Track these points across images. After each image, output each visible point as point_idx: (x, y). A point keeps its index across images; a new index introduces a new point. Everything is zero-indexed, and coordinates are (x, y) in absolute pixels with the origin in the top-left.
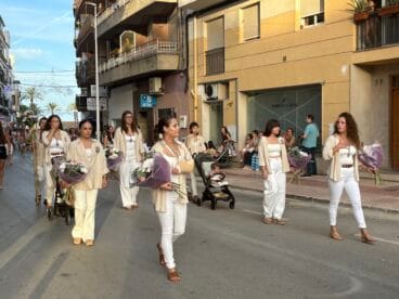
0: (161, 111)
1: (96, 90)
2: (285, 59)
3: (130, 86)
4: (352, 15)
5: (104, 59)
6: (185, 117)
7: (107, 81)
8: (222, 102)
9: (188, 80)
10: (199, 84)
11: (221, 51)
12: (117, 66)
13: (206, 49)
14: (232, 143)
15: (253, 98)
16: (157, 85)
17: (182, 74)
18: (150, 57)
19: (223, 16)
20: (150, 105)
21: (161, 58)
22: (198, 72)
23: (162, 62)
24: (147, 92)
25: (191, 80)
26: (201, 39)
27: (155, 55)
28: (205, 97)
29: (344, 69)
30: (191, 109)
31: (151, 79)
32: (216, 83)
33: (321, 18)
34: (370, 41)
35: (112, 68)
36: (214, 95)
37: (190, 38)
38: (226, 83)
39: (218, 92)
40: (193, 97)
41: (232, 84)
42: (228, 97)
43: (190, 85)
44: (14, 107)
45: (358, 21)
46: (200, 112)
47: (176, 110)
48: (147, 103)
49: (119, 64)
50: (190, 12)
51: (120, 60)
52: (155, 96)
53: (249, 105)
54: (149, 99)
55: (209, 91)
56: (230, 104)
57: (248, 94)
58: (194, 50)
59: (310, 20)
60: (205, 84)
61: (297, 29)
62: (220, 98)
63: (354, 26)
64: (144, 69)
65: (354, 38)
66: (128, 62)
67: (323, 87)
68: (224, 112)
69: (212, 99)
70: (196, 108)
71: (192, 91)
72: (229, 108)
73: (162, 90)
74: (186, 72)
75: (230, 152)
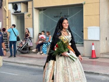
10: (9, 3)
14: (30, 38)
15: (42, 12)
25: (4, 1)
28: (13, 11)
30: (4, 18)
32: (20, 2)
36: (19, 10)
38: (26, 3)
39: (21, 8)
40: (5, 11)
41: (30, 4)
42: (27, 11)
43: (3, 3)
46: (10, 19)
53: (40, 15)
55: (15, 7)
56: (29, 15)
57: (39, 9)
60: (13, 3)
62: (22, 12)
67: (84, 6)
68: (25, 20)
69: (18, 12)
70: (8, 17)
71: (5, 7)
72: (28, 17)
75: (29, 44)
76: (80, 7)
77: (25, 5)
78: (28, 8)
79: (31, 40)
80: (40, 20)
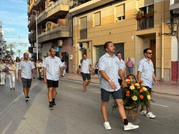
0: (62, 53)
1: (36, 45)
2: (110, 33)
3: (50, 43)
4: (135, 16)
5: (40, 32)
6: (72, 55)
7: (41, 41)
8: (86, 50)
10: (77, 43)
11: (86, 30)
13: (80, 29)
15: (98, 48)
16: (61, 43)
18: (58, 32)
19: (86, 17)
20: (58, 51)
21: (62, 32)
22: (77, 38)
23: (62, 34)
24: (57, 46)
25: (74, 41)
26: (78, 25)
27: (60, 31)
28: (79, 48)
29: (133, 37)
30: (74, 52)
31: (58, 41)
32: (84, 42)
33: (124, 18)
34: (142, 26)
35: (43, 36)
36: (83, 47)
37: (74, 25)
38: (88, 42)
39: (85, 46)
40: (75, 48)
41: (90, 43)
42: (88, 48)
44: (4, 52)
45: (138, 19)
46: (78, 53)
47: (68, 53)
49: (46, 34)
50: (73, 14)
51: (46, 33)
52: (60, 47)
53: (97, 51)
54: (58, 48)
55: (81, 45)
56: (90, 50)
57: (96, 46)
58: (75, 29)
59: (120, 18)
60: (80, 43)
61: (115, 21)
62: (86, 48)
63: (136, 21)
64: (56, 36)
65: (136, 25)
66: (49, 34)
67: (125, 44)
68: (87, 54)
70: (76, 52)
73: (63, 45)
74: (72, 38)
76: (122, 45)
77: (87, 44)
80: (97, 54)
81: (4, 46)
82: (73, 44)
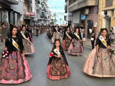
6: (96, 23)
8: (111, 18)
9: (98, 9)
10: (102, 11)
12: (75, 5)
16: (87, 12)
17: (96, 7)
18: (85, 1)
20: (84, 19)
22: (102, 6)
23: (89, 3)
24: (84, 14)
25: (99, 9)
28: (104, 16)
30: (98, 20)
31: (85, 9)
32: (109, 10)
35: (73, 6)
40: (100, 16)
42: (113, 16)
43: (99, 11)
46: (102, 21)
47: (93, 21)
48: (84, 18)
51: (76, 3)
52: (86, 16)
54: (84, 16)
55: (106, 13)
56: (114, 18)
60: (104, 11)
62: (110, 16)
64: (83, 6)
66: (78, 3)
68: (111, 21)
69: (107, 16)
70: (101, 20)
71: (99, 13)
72: (113, 20)
73: (89, 13)
74: (98, 6)
75: (112, 37)
78: (114, 13)
79: (113, 34)
81: (49, 15)
82: (98, 12)
